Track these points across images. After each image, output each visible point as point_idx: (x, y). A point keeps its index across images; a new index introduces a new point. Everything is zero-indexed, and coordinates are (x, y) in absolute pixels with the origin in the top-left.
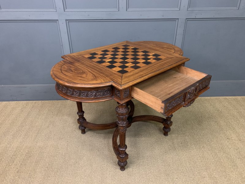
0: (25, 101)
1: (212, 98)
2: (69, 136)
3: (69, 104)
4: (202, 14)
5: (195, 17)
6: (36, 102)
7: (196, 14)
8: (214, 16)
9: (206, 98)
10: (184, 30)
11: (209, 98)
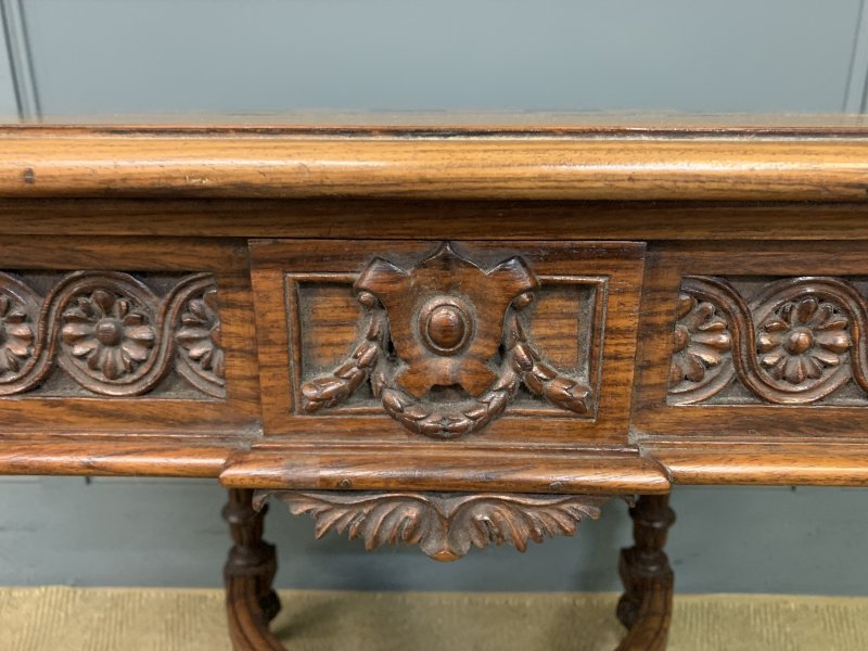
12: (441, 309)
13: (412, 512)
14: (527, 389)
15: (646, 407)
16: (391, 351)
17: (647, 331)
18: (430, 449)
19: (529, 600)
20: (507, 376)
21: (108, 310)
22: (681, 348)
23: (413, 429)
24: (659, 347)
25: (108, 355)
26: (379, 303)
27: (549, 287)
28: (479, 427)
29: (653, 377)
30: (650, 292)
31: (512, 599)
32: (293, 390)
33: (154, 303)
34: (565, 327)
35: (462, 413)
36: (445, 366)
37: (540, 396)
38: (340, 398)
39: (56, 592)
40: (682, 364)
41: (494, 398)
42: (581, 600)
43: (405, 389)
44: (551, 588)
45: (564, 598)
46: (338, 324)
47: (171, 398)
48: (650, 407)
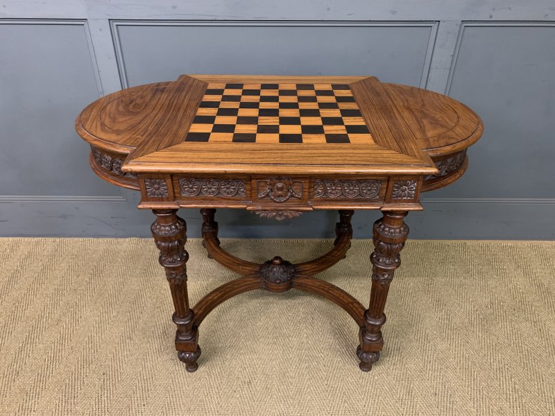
0: (11, 239)
1: (520, 243)
2: (110, 356)
3: (125, 252)
4: (510, 9)
5: (491, 17)
6: (37, 243)
7: (494, 9)
8: (546, 15)
9: (504, 243)
10: (453, 56)
11: (510, 243)
12: (280, 185)
13: (275, 214)
14: (292, 196)
15: (310, 198)
16: (272, 191)
17: (310, 188)
18: (278, 205)
19: (305, 241)
20: (289, 194)
21: (228, 184)
22: (316, 190)
23: (275, 202)
24: (312, 190)
25: (227, 190)
26: (270, 184)
27: (295, 182)
28: (285, 201)
29: (311, 194)
30: (310, 182)
31: (300, 240)
32: (257, 195)
33: (236, 183)
34: (298, 187)
35: (283, 199)
36: (280, 193)
37: (294, 197)
38: (264, 197)
39: (135, 240)
40: (316, 192)
41: (287, 197)
42: (324, 240)
43: (274, 196)
44: (314, 237)
45: (318, 240)
46: (263, 187)
47: (237, 197)
48: (312, 198)
